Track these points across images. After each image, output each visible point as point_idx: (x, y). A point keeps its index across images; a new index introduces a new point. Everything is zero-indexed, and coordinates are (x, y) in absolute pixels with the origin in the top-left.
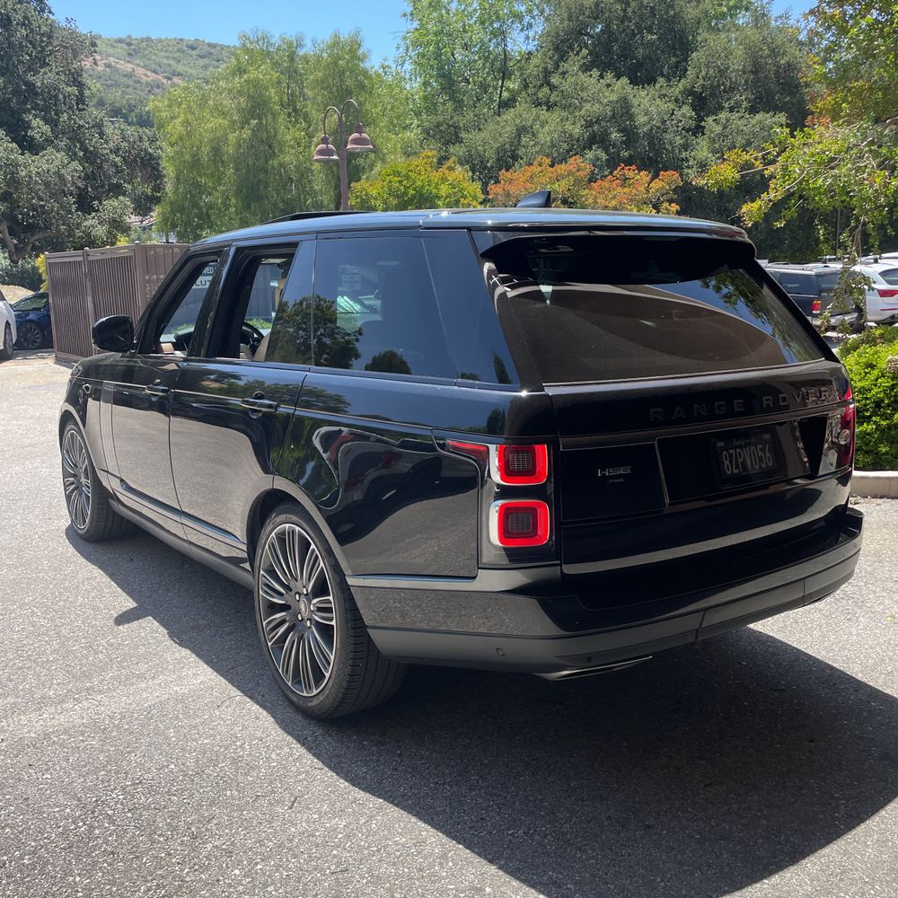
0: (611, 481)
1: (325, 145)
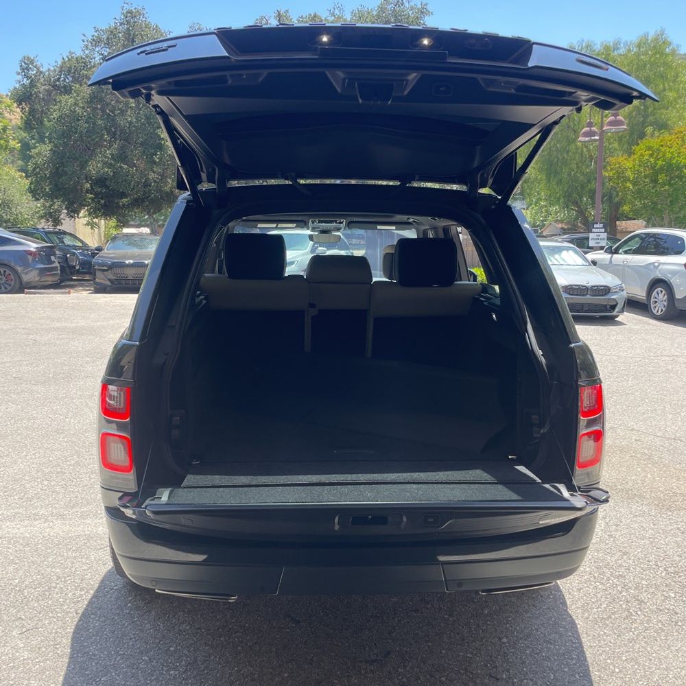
1: (588, 129)
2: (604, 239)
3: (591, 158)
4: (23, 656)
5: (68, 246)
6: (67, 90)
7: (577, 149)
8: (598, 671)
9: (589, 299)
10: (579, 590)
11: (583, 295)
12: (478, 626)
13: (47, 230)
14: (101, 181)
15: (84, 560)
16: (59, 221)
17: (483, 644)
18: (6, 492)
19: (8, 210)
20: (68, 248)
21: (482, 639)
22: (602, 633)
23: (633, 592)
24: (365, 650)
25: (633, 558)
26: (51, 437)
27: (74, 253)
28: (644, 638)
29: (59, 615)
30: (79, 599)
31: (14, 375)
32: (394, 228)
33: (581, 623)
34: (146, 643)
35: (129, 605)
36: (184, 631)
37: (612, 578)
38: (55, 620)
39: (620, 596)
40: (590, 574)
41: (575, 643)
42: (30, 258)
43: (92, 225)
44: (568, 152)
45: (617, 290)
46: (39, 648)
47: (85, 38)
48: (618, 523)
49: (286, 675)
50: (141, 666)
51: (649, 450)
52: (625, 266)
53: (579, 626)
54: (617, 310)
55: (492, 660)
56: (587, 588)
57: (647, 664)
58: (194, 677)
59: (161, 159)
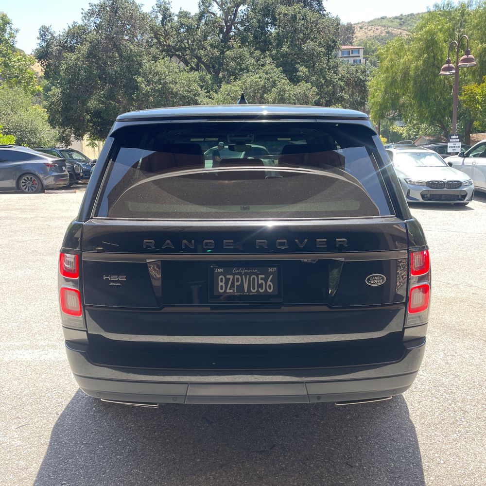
0: (111, 284)
1: (448, 65)
2: (459, 147)
3: (451, 87)
4: (16, 444)
5: (75, 159)
6: (72, 49)
7: (440, 80)
8: (428, 462)
9: (445, 191)
10: (419, 402)
11: (441, 188)
12: (341, 427)
13: (61, 149)
14: (97, 114)
15: (66, 377)
16: (70, 142)
17: (343, 441)
18: (19, 329)
19: (35, 135)
20: (75, 161)
21: (343, 437)
22: (433, 434)
23: (460, 404)
24: (256, 444)
25: (462, 379)
26: (53, 292)
27: (79, 165)
28: (465, 438)
29: (45, 415)
30: (60, 405)
31: (33, 250)
32: (290, 139)
33: (418, 427)
34: (103, 436)
35: (94, 409)
36: (130, 428)
37: (445, 394)
38: (42, 418)
39: (450, 407)
40: (429, 391)
41: (412, 441)
42: (48, 168)
43: (93, 145)
44: (434, 84)
45: (467, 184)
46: (29, 438)
47: (83, 12)
48: (453, 354)
49: (198, 460)
50: (97, 452)
51: (482, 300)
52: (474, 166)
53: (416, 429)
54: (467, 198)
55: (349, 453)
56: (425, 401)
57: (465, 458)
58: (133, 461)
59: (137, 97)
